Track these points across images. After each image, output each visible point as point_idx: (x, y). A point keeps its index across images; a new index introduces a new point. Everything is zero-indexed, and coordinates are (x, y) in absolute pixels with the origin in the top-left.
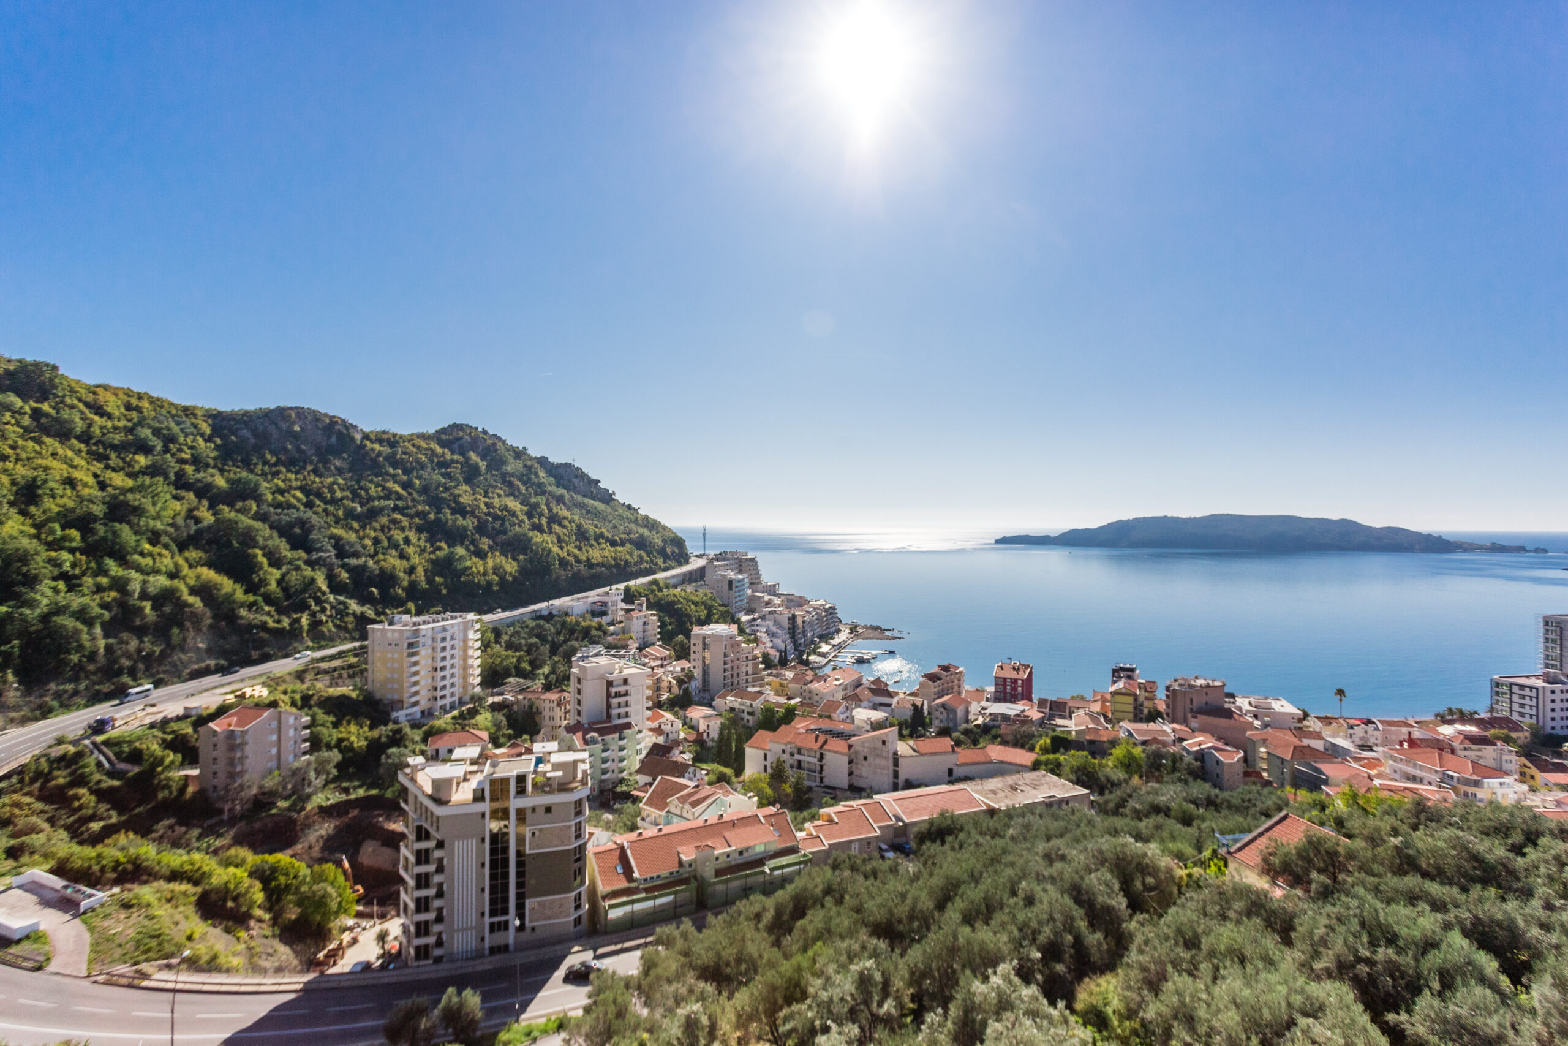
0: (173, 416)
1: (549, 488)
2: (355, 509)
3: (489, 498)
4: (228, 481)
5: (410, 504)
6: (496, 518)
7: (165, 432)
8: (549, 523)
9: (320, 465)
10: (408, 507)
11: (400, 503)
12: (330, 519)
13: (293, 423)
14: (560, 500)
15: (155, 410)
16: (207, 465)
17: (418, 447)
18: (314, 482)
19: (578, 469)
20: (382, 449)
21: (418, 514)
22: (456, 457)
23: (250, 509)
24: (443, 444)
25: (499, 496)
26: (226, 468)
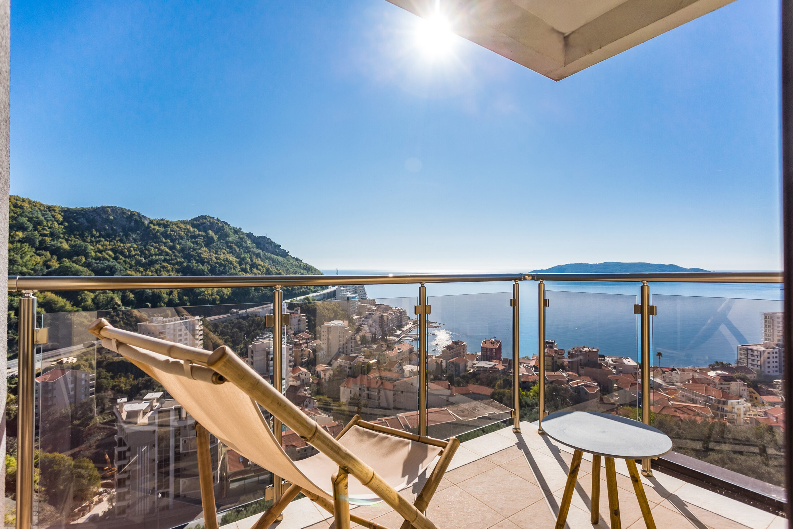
0: (41, 211)
1: (252, 249)
2: (141, 260)
3: (218, 254)
4: (71, 246)
5: (173, 257)
6: (221, 265)
7: (35, 219)
8: (251, 268)
9: (124, 237)
10: (172, 259)
11: (167, 257)
12: (127, 266)
13: (110, 215)
14: (258, 255)
15: (31, 208)
16: (59, 237)
17: (180, 228)
18: (120, 246)
19: (269, 239)
20: (159, 228)
21: (177, 263)
22: (201, 233)
23: (81, 261)
24: (194, 226)
25: (224, 253)
26: (70, 239)
